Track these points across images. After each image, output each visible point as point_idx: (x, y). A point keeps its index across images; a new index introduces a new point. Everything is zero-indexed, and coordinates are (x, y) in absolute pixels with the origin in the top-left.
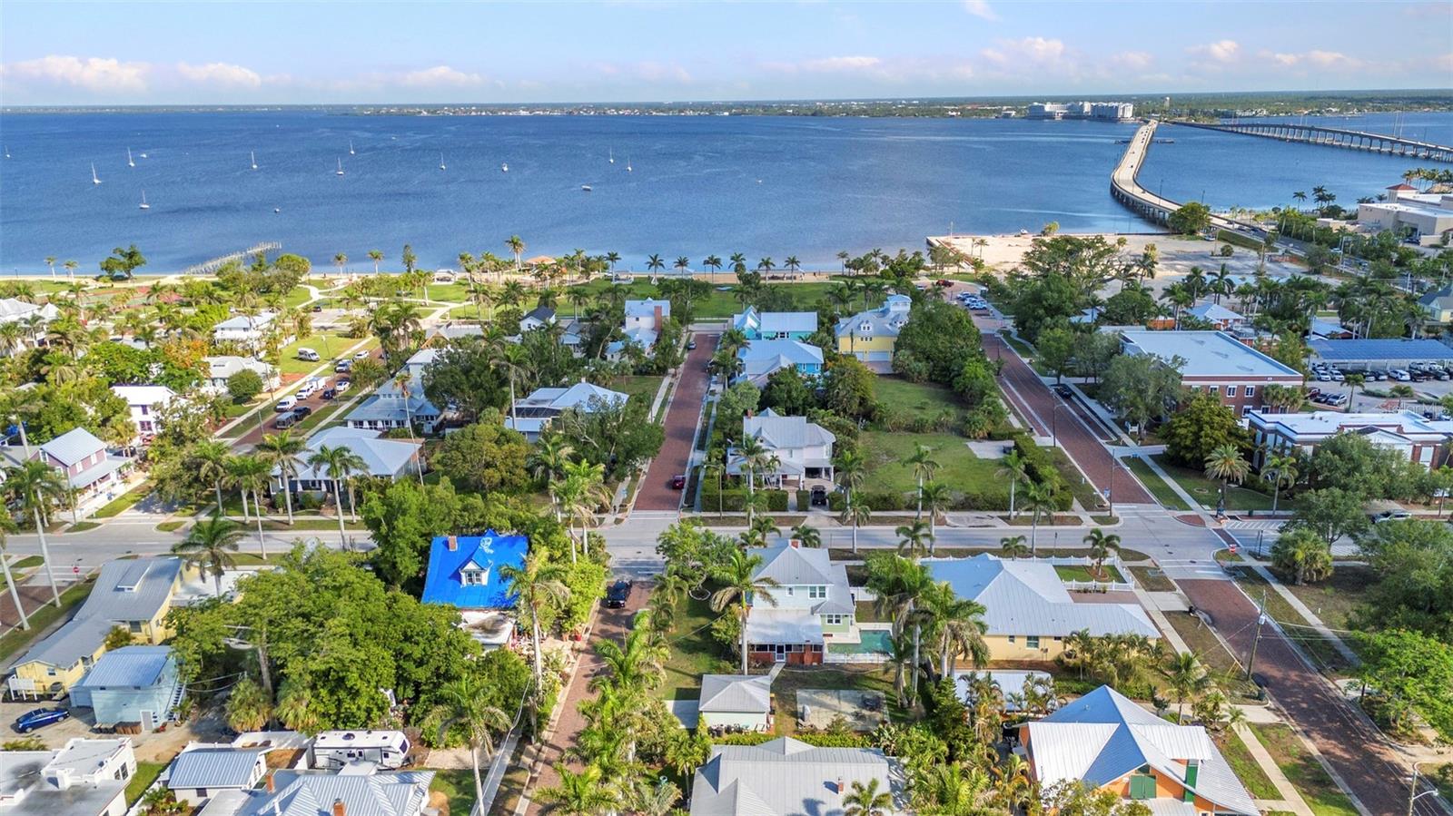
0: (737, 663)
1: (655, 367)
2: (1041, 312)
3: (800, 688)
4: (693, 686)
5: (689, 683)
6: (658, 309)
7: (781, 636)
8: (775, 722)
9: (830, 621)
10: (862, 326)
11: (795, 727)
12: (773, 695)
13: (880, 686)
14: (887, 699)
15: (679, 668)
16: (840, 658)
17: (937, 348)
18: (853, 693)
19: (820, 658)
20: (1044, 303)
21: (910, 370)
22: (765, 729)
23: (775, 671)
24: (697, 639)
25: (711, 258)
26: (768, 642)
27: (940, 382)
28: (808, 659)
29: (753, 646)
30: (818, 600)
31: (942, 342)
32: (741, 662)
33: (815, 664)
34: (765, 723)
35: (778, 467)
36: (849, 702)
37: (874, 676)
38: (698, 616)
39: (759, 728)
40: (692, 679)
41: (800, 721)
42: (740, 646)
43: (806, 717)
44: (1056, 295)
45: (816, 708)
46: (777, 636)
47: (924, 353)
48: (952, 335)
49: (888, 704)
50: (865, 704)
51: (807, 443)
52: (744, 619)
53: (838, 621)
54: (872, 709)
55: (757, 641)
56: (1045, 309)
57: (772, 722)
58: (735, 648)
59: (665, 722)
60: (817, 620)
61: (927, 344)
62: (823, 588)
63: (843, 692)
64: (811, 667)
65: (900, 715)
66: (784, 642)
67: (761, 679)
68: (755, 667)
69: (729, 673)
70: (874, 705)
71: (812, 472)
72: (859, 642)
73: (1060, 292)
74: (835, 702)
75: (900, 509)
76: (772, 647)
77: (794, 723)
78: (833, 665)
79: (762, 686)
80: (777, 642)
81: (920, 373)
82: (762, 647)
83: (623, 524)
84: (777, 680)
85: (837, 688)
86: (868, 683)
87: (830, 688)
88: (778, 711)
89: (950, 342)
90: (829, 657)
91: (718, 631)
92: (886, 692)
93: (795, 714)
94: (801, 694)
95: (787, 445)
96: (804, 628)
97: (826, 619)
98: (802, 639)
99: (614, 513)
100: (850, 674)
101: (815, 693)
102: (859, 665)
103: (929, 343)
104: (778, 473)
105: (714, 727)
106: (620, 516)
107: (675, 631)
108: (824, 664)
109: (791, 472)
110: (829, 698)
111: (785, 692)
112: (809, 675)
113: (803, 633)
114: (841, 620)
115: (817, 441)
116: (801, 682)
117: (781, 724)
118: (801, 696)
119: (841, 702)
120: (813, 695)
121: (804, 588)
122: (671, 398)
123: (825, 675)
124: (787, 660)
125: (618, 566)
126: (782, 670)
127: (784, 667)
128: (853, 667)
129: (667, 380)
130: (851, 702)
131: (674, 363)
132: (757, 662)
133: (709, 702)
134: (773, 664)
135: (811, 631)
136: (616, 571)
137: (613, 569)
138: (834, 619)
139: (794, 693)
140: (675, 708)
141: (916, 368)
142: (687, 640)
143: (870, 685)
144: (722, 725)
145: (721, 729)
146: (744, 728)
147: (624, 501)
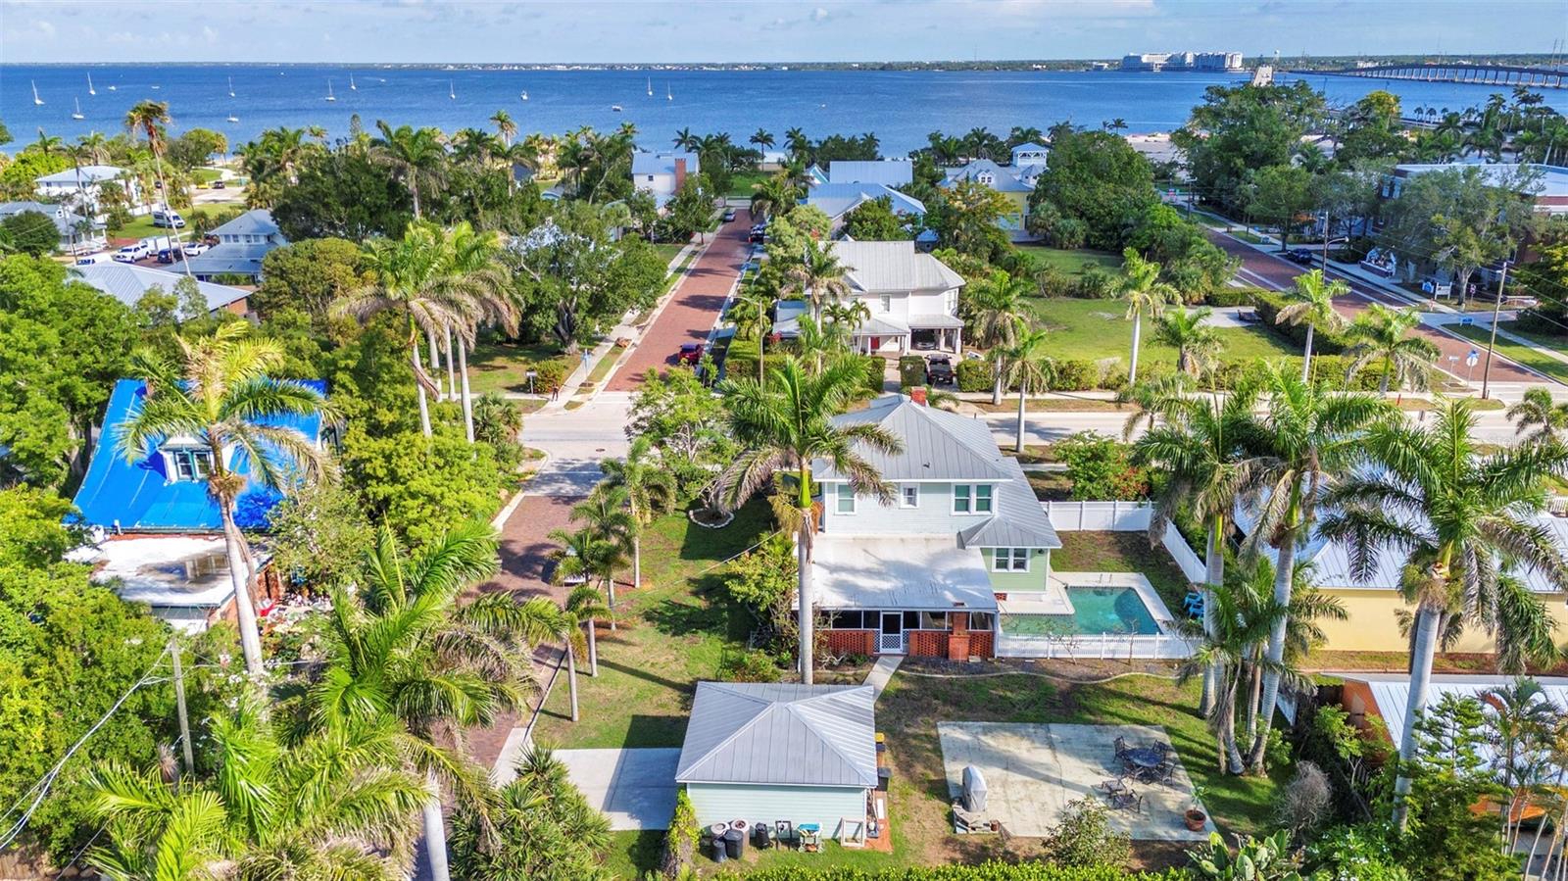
0: (786, 655)
1: (670, 228)
2: (1240, 162)
3: (947, 717)
4: (674, 711)
5: (663, 704)
6: (681, 163)
7: (891, 592)
8: (890, 812)
9: (1002, 565)
10: (980, 176)
11: (945, 829)
12: (881, 737)
13: (1149, 713)
14: (1179, 749)
15: (646, 669)
16: (1041, 649)
17: (1096, 200)
18: (1084, 731)
19: (985, 645)
20: (1245, 148)
21: (1058, 231)
22: (863, 834)
23: (881, 676)
24: (700, 603)
25: (761, 134)
26: (860, 605)
27: (1104, 249)
28: (959, 648)
29: (825, 613)
30: (974, 516)
31: (1104, 191)
32: (796, 652)
33: (975, 659)
34: (864, 818)
35: (865, 322)
36: (1080, 755)
37: (1126, 688)
38: (703, 557)
39: (848, 831)
40: (676, 694)
41: (958, 809)
42: (795, 616)
44: (1262, 136)
45: (996, 772)
47: (1077, 210)
48: (1120, 181)
49: (1185, 763)
50: (1124, 760)
51: (918, 285)
52: (806, 542)
53: (1020, 565)
54: (1148, 777)
55: (836, 601)
56: (1246, 157)
57: (881, 814)
58: (781, 621)
59: (554, 830)
60: (975, 560)
61: (1082, 194)
62: (985, 490)
63: (1058, 731)
64: (967, 667)
65: (1226, 794)
66: (899, 606)
67: (849, 696)
68: (830, 666)
69: (765, 680)
70: (1149, 764)
71: (923, 336)
72: (1071, 611)
73: (1270, 134)
74: (1041, 755)
76: (871, 618)
77: (941, 815)
78: (1018, 662)
79: (854, 714)
80: (886, 607)
81: (1072, 234)
82: (847, 619)
83: (581, 409)
84: (883, 697)
85: (1042, 720)
86: (1116, 706)
87: (1022, 719)
88: (897, 780)
89: (1116, 193)
90: (1010, 645)
91: (740, 578)
92: (1169, 731)
93: (940, 789)
94: (951, 733)
95: (880, 288)
96: (946, 576)
97: (994, 558)
98: (945, 600)
99: (567, 395)
100: (1065, 685)
101: (986, 731)
102: (1082, 662)
103: (1084, 194)
104: (864, 333)
105: (719, 832)
106: (577, 398)
107: (648, 586)
108: (1000, 659)
109: (888, 331)
110: (1025, 744)
111: (910, 731)
112: (965, 687)
113: (945, 587)
114: (1028, 563)
115: (932, 285)
116: (945, 702)
117: (905, 818)
118: (954, 741)
119: (1061, 757)
120: (983, 738)
121: (943, 488)
122: (691, 266)
123: (1005, 687)
124: (907, 649)
125: (554, 471)
126: (896, 674)
127: (901, 667)
128: (1070, 667)
129: (689, 248)
130: (1086, 756)
131: (698, 223)
132: (836, 654)
133: (706, 759)
134: (875, 659)
135: (964, 583)
136: (549, 479)
137: (542, 476)
138: (1011, 559)
139: (933, 732)
140: (621, 771)
141: (1065, 228)
142: (674, 606)
143: (1124, 712)
144: (741, 824)
145: (737, 837)
146: (804, 831)
147: (589, 378)
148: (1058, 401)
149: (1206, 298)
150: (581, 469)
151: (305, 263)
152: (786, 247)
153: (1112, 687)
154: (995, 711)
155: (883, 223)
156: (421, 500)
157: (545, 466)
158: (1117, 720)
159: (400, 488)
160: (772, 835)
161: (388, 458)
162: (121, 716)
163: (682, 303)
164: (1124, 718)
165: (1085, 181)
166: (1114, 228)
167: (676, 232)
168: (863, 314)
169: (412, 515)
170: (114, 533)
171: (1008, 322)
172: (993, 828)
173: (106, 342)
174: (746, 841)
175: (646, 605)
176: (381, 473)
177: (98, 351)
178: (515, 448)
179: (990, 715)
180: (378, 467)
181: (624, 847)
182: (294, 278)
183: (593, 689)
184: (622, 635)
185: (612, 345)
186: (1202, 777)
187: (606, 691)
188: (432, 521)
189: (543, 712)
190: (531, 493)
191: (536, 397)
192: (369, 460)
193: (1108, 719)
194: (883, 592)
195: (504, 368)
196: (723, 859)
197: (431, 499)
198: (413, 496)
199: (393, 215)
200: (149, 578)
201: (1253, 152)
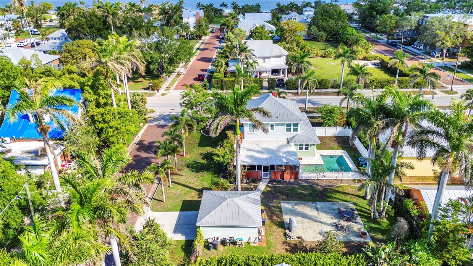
0: (232, 179)
1: (195, 35)
2: (374, 13)
3: (284, 200)
4: (196, 199)
5: (192, 196)
6: (198, 13)
7: (266, 159)
8: (266, 233)
9: (301, 149)
10: (293, 18)
11: (283, 239)
12: (263, 208)
13: (348, 198)
14: (358, 210)
15: (187, 184)
16: (313, 176)
17: (329, 26)
18: (327, 204)
19: (296, 175)
20: (376, 8)
21: (317, 36)
22: (257, 241)
23: (262, 186)
24: (204, 162)
25: (223, 4)
26: (256, 163)
27: (331, 42)
28: (287, 177)
29: (245, 166)
30: (292, 133)
31: (332, 23)
32: (235, 178)
33: (292, 180)
34: (257, 236)
35: (257, 67)
36: (326, 213)
37: (340, 189)
38: (205, 146)
39: (252, 240)
40: (197, 193)
41: (287, 232)
42: (235, 167)
43: (293, 229)
44: (382, 5)
45: (300, 218)
46: (263, 158)
47: (323, 29)
48: (337, 20)
49: (360, 215)
50: (340, 215)
51: (274, 55)
52: (238, 145)
53: (307, 149)
54: (348, 220)
55: (249, 162)
56: (376, 11)
57: (263, 233)
58: (231, 169)
60: (293, 148)
61: (325, 24)
62: (296, 125)
63: (319, 204)
64: (289, 183)
65: (373, 225)
66: (268, 164)
68: (246, 183)
69: (226, 189)
70: (348, 216)
71: (275, 71)
72: (323, 163)
73: (384, 4)
74: (313, 213)
75: (328, 88)
76: (259, 167)
77: (282, 234)
78: (306, 181)
79: (254, 201)
80: (264, 164)
81: (322, 37)
82: (252, 168)
83: (166, 96)
84: (263, 193)
85: (314, 201)
86: (337, 195)
87: (308, 200)
88: (268, 222)
89: (335, 23)
90: (304, 175)
91: (218, 155)
92: (355, 204)
93: (282, 225)
94: (285, 205)
95: (262, 55)
96: (283, 153)
97: (299, 147)
98: (283, 161)
99: (162, 91)
100: (321, 189)
101: (296, 204)
102: (327, 181)
103: (326, 24)
104: (256, 70)
105: (210, 241)
106: (165, 92)
107: (188, 156)
108: (300, 180)
109: (264, 70)
110: (309, 209)
111: (272, 205)
112: (289, 189)
113: (283, 157)
114: (309, 148)
115: (278, 55)
116: (283, 195)
117: (271, 235)
118: (286, 208)
119: (320, 213)
120: (295, 207)
121: (283, 125)
122: (201, 47)
123: (302, 189)
124: (271, 177)
125: (158, 117)
126: (267, 186)
127: (269, 183)
128: (323, 182)
129: (201, 41)
130: (328, 213)
131: (204, 33)
132: (248, 179)
133: (206, 218)
134: (260, 180)
135: (289, 156)
136: (156, 120)
137: (154, 119)
138: (304, 147)
139: (279, 205)
140: (179, 219)
141: (320, 35)
142: (196, 162)
143: (340, 198)
144: (218, 238)
145: (216, 243)
146: (238, 240)
147: (169, 85)
148: (318, 92)
149: (364, 58)
150: (166, 116)
151: (76, 48)
152: (231, 42)
153: (336, 189)
154: (299, 197)
155: (262, 34)
156: (114, 129)
157: (155, 115)
158: (338, 200)
159: (106, 124)
160: (228, 241)
161: (102, 115)
162: (11, 207)
163: (199, 60)
164: (340, 200)
165: (326, 19)
166: (335, 35)
167: (197, 36)
168: (256, 64)
169: (111, 134)
170: (13, 140)
171: (303, 67)
172: (299, 238)
173: (8, 77)
174: (219, 243)
175: (188, 162)
176: (100, 120)
177: (5, 79)
178: (145, 110)
179: (297, 199)
180: (99, 118)
181: (180, 246)
182: (73, 53)
183: (170, 191)
184: (180, 173)
185: (176, 74)
186: (365, 220)
187: (174, 192)
188: (117, 136)
189: (154, 199)
190: (150, 124)
191: (152, 92)
192: (96, 115)
193: (335, 200)
194: (263, 159)
195: (142, 82)
196: (212, 250)
197: (117, 129)
198: (111, 127)
199: (105, 32)
200: (24, 156)
201: (379, 10)
